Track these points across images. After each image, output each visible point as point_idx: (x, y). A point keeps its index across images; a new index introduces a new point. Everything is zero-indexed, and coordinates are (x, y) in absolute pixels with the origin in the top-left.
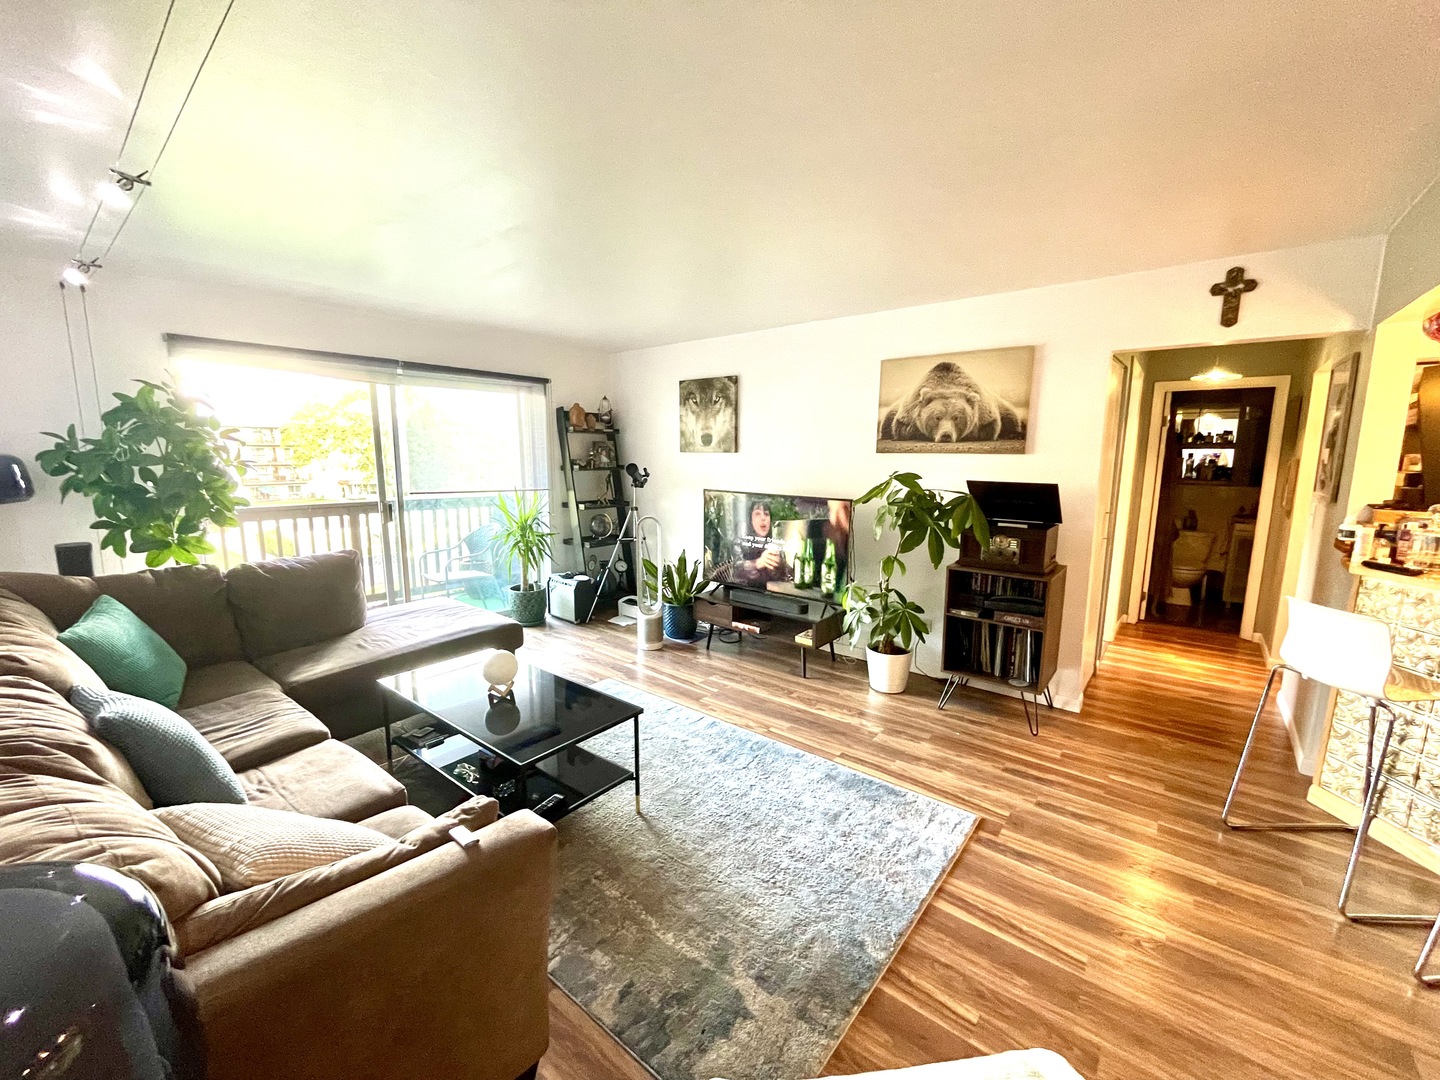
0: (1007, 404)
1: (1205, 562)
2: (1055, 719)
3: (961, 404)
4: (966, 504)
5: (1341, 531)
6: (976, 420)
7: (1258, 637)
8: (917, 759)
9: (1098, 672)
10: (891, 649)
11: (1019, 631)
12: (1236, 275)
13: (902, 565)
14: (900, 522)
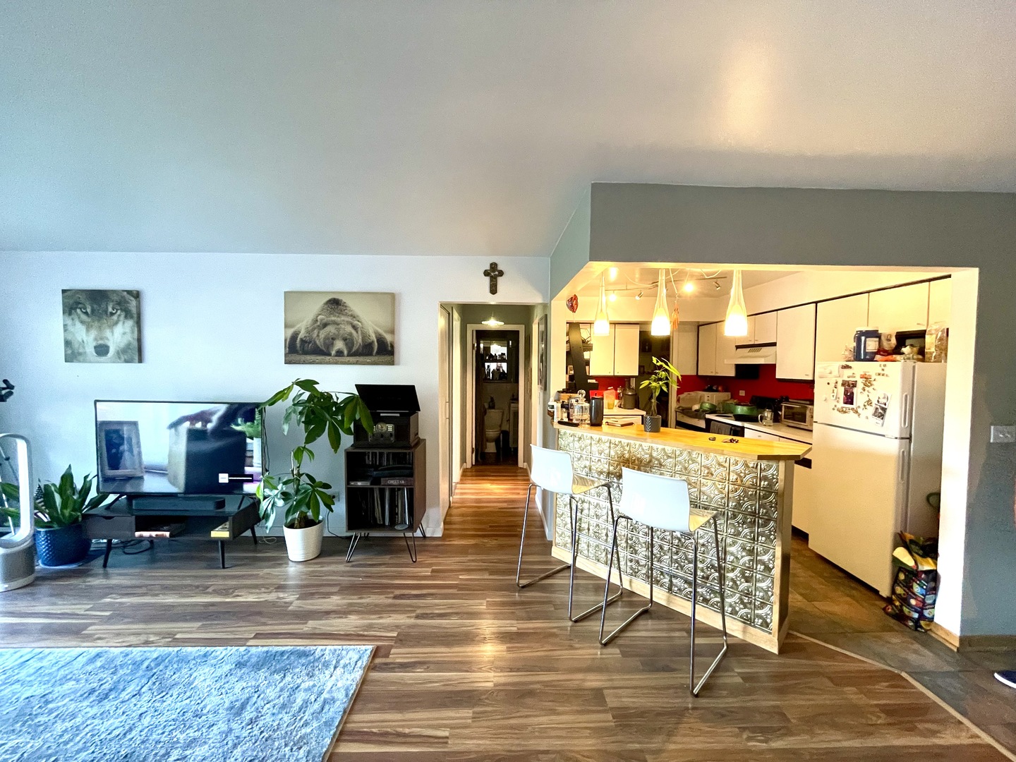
0: (381, 331)
1: (500, 426)
2: (427, 545)
3: (349, 329)
4: (355, 401)
5: (549, 406)
6: (360, 341)
7: (525, 465)
8: (327, 613)
9: (452, 505)
10: (306, 523)
11: (399, 489)
12: (494, 266)
13: (311, 453)
14: (303, 419)
